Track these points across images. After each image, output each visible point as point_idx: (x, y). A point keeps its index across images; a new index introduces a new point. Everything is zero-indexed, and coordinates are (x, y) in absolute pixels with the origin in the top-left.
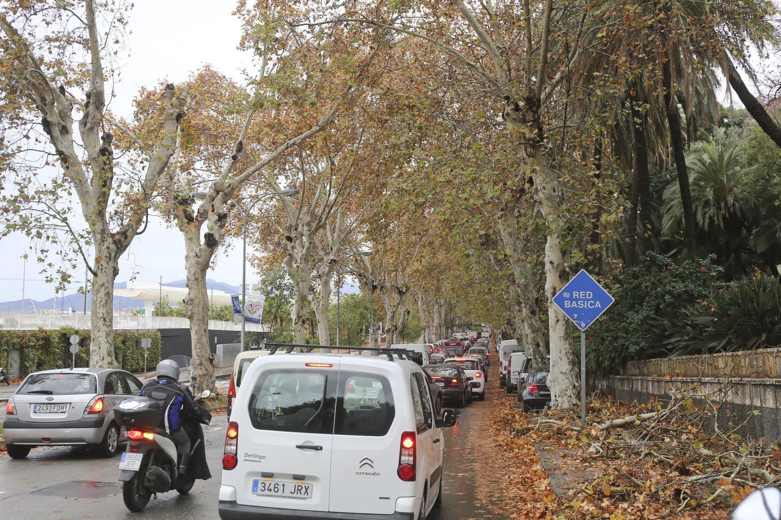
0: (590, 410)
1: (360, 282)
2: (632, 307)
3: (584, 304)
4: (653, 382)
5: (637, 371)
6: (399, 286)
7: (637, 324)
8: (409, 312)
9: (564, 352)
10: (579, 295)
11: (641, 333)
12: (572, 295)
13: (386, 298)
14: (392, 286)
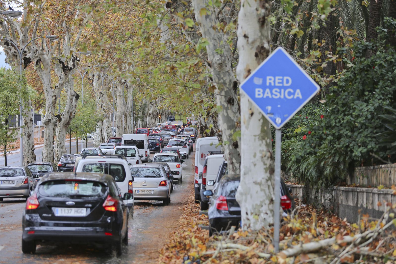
0: (287, 231)
1: (7, 53)
2: (360, 96)
3: (280, 93)
4: (379, 194)
5: (365, 182)
6: (63, 60)
7: (367, 118)
8: (77, 97)
9: (259, 155)
10: (274, 81)
11: (370, 130)
12: (265, 81)
13: (44, 76)
14: (54, 58)
